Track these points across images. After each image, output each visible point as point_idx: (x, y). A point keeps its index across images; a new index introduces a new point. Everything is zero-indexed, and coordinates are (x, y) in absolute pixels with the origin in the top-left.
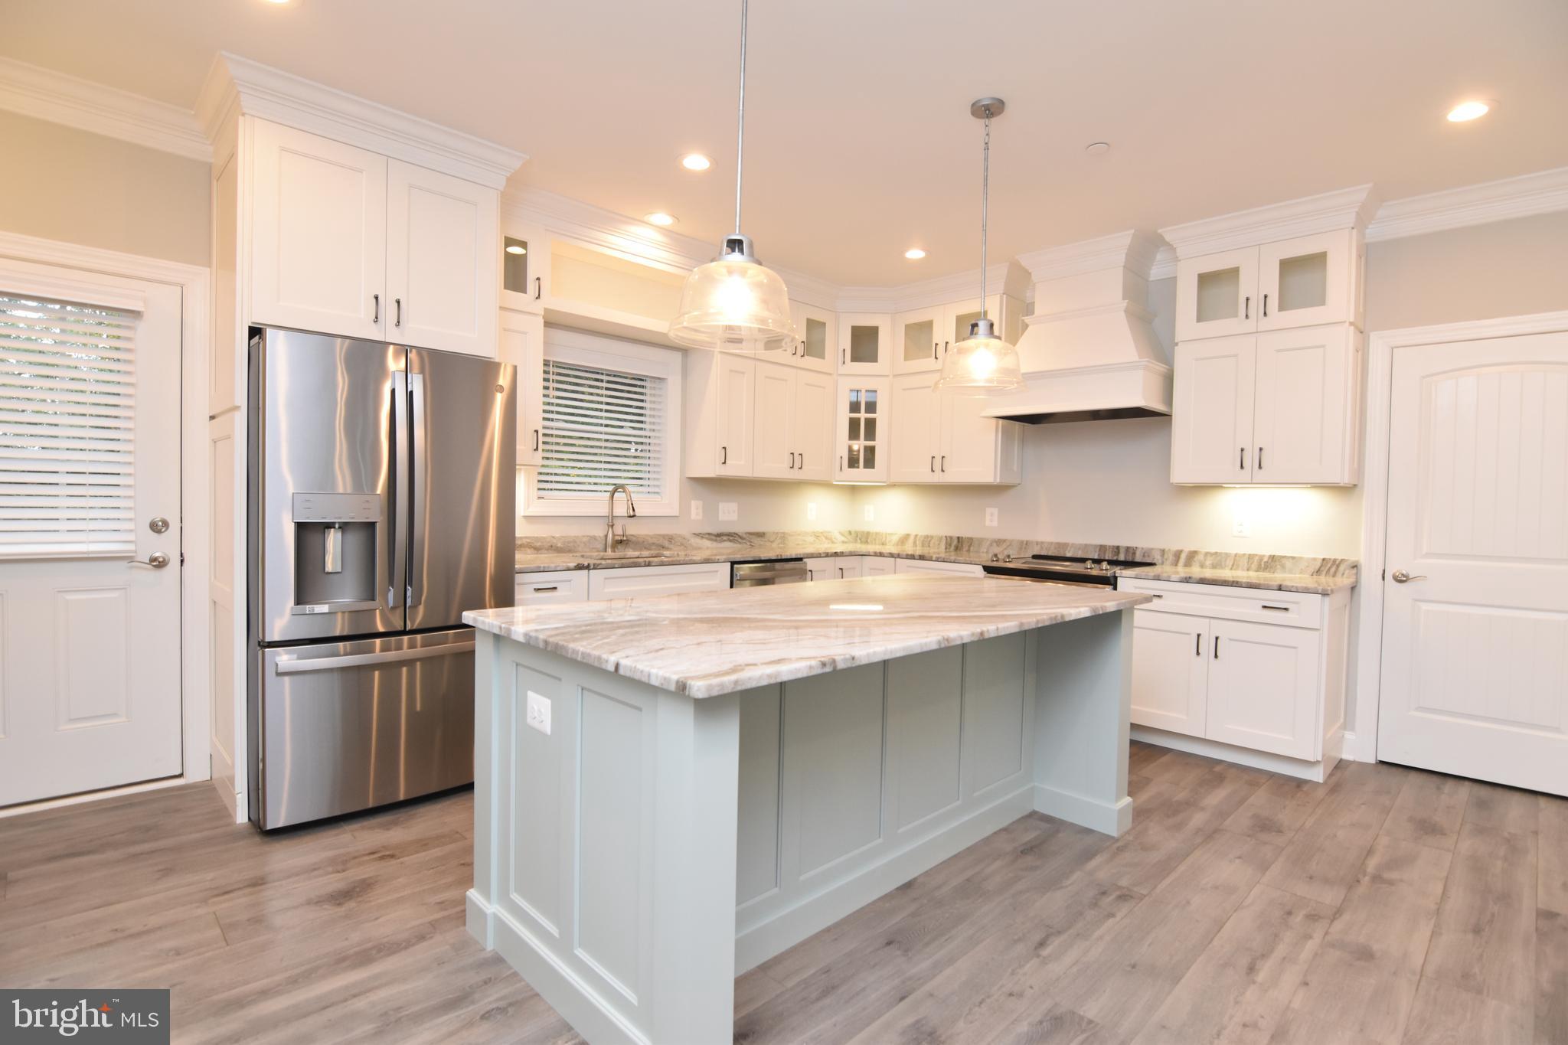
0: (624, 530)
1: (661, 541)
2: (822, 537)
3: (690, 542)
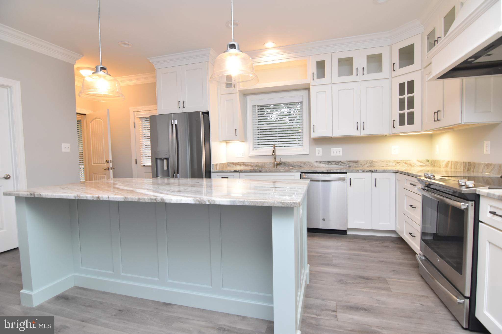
0: (281, 160)
1: (300, 164)
2: (402, 163)
3: (314, 165)
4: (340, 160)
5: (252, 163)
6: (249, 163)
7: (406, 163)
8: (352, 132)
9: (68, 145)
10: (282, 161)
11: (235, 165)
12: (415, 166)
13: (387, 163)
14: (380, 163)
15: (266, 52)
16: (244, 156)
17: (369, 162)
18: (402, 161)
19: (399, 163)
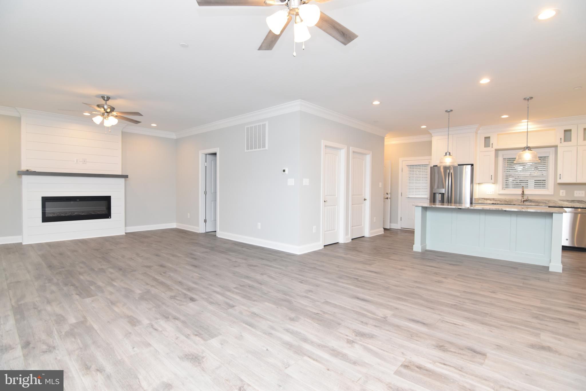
1: (545, 201)
3: (558, 202)
5: (501, 199)
6: (498, 199)
11: (486, 200)
16: (493, 194)
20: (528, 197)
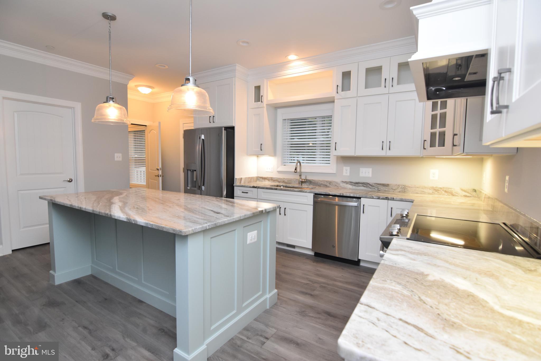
1: (325, 183)
2: (442, 191)
3: (340, 185)
4: (368, 182)
5: (279, 179)
6: (277, 179)
7: (446, 191)
8: (376, 152)
9: (120, 155)
10: (307, 178)
11: (264, 180)
12: (458, 196)
13: (422, 190)
14: (414, 189)
15: (292, 65)
16: (272, 171)
17: (401, 187)
18: (441, 188)
19: (438, 191)
20: (306, 176)
